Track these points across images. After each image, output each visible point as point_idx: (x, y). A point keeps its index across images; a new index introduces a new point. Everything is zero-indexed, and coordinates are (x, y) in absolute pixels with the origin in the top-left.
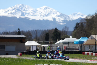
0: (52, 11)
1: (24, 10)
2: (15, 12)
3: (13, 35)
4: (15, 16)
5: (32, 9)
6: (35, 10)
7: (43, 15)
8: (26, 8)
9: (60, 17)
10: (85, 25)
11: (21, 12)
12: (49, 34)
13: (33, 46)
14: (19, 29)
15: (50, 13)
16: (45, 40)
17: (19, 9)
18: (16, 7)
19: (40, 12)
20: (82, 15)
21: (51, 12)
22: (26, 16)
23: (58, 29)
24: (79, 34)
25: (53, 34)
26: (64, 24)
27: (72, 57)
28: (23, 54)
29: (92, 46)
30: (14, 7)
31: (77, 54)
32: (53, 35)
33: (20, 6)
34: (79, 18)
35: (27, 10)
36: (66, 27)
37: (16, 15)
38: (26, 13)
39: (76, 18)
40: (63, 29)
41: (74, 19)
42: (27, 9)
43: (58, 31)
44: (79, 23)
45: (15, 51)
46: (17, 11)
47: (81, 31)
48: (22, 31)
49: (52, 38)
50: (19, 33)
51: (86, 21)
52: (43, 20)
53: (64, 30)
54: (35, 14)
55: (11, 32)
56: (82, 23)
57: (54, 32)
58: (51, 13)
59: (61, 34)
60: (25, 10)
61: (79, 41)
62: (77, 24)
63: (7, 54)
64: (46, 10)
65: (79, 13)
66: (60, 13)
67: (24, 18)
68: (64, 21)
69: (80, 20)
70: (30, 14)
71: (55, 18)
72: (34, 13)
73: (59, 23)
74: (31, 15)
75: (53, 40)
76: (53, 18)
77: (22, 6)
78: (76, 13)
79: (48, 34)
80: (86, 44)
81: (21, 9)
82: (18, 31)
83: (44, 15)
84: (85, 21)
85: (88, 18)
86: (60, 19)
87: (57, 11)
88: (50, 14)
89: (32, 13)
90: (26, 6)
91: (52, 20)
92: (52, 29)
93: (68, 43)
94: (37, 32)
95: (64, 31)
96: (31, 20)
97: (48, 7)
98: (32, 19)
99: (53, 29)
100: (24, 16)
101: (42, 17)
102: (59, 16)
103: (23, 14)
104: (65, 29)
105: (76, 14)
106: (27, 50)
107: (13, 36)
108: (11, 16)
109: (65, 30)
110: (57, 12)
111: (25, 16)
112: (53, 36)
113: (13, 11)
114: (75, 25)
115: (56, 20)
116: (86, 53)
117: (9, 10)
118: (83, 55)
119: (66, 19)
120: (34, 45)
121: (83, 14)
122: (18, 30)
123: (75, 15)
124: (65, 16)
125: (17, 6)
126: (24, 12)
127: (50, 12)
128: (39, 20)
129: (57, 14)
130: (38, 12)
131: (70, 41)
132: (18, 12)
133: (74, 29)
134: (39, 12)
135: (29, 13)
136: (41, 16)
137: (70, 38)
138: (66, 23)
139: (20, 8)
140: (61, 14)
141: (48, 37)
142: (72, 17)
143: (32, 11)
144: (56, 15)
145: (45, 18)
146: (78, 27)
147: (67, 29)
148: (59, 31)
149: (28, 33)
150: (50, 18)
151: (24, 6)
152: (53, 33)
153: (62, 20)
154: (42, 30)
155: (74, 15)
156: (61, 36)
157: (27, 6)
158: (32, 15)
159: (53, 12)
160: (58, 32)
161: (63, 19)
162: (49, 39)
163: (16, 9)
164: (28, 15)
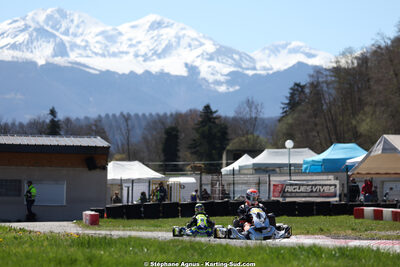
0: (184, 35)
1: (66, 33)
2: (31, 41)
4: (28, 56)
5: (100, 29)
6: (111, 33)
7: (146, 54)
8: (76, 22)
9: (218, 61)
10: (330, 93)
11: (52, 40)
12: (178, 131)
14: (53, 112)
15: (174, 44)
16: (163, 158)
17: (48, 29)
18: (33, 19)
19: (134, 42)
20: (307, 50)
21: (179, 38)
22: (74, 56)
23: (216, 112)
25: (197, 130)
26: (231, 90)
29: (383, 182)
30: (24, 19)
32: (196, 136)
33: (49, 18)
34: (294, 66)
35: (80, 30)
36: (250, 103)
37: (32, 52)
38: (74, 46)
39: (282, 62)
40: (236, 112)
41: (275, 70)
42: (78, 26)
43: (216, 118)
44: (303, 87)
45: (65, 203)
46: (37, 36)
49: (190, 148)
50: (54, 128)
51: (333, 79)
52: (147, 73)
53: (241, 116)
54: (113, 49)
55: (21, 125)
56: (315, 86)
57: (202, 122)
58: (178, 43)
59: (229, 131)
60: (71, 31)
61: (324, 160)
62: (298, 89)
64: (156, 32)
65: (294, 44)
66: (214, 45)
68: (234, 78)
70: (92, 48)
71: (196, 64)
72: (109, 44)
73: (212, 86)
74: (96, 54)
75: (195, 156)
76: (186, 65)
77: (57, 16)
78: (282, 42)
79: (174, 133)
80: (359, 174)
81: (52, 27)
83: (150, 54)
84: (329, 79)
86: (217, 69)
87: (204, 37)
88: (176, 49)
89: (98, 46)
90: (76, 18)
91: (184, 72)
92: (191, 111)
94: (129, 123)
95: (245, 121)
96: (97, 72)
97: (166, 20)
98: (101, 71)
100: (66, 58)
101: (141, 59)
102: (211, 58)
103: (61, 49)
104: (248, 109)
105: (284, 47)
108: (13, 57)
109: (248, 116)
110: (203, 40)
111: (68, 56)
112: (194, 140)
113: (22, 38)
114: (289, 95)
115: (199, 73)
116: (368, 210)
117: (3, 34)
119: (240, 70)
120: (139, 179)
121: (311, 49)
122: (50, 117)
123: (279, 51)
124: (236, 57)
125: (35, 14)
126: (65, 38)
128: (127, 72)
129: (203, 48)
130: (124, 38)
131: (286, 161)
132: (40, 42)
133: (281, 111)
134: (130, 40)
135: (86, 46)
136: (136, 56)
138: (239, 84)
139: (50, 23)
140: (221, 47)
141: (177, 144)
142: (268, 61)
143: (99, 38)
144: (199, 51)
145: (155, 66)
146: (301, 100)
147: (254, 111)
148: (219, 118)
150: (174, 66)
151: (64, 15)
152: (196, 127)
153: (222, 75)
154: (140, 114)
155: (275, 50)
156: (228, 140)
157: (80, 17)
158: (101, 52)
159: (186, 41)
160: (217, 121)
161: (227, 70)
162: (178, 150)
163: (31, 29)
164: (84, 54)
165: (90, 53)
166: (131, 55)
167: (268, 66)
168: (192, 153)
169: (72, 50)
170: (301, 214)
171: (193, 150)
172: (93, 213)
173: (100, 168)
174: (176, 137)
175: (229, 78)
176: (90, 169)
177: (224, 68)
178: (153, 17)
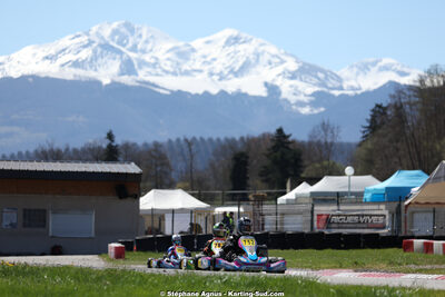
0: (263, 52)
1: (134, 49)
2: (95, 58)
3: (85, 161)
4: (91, 74)
5: (170, 45)
6: (183, 49)
7: (221, 72)
8: (144, 38)
9: (301, 80)
10: (413, 115)
11: (118, 56)
12: (247, 157)
13: (173, 211)
14: (110, 136)
15: (253, 61)
16: (231, 187)
17: (112, 43)
18: (97, 33)
19: (208, 59)
20: (399, 68)
21: (258, 55)
22: (143, 75)
23: (288, 136)
24: (386, 156)
25: (268, 156)
26: (316, 112)
27: (356, 263)
28: (132, 250)
30: (87, 34)
31: (379, 248)
32: (267, 162)
33: (115, 32)
34: (384, 85)
35: (149, 47)
36: (325, 127)
37: (96, 70)
38: (142, 63)
40: (310, 136)
41: (364, 90)
42: (147, 42)
43: (289, 143)
44: (385, 109)
45: (93, 235)
46: (102, 52)
47: (397, 141)
48: (127, 146)
49: (261, 176)
50: (111, 154)
51: (417, 99)
52: (223, 93)
53: (315, 140)
54: (186, 67)
55: (75, 150)
56: (398, 108)
57: (274, 148)
58: (257, 60)
59: (302, 157)
60: (139, 47)
61: (387, 189)
62: (379, 111)
63: (57, 251)
64: (232, 48)
65: (386, 61)
66: (297, 62)
67: (132, 86)
68: (319, 98)
69: (393, 92)
70: (162, 65)
71: (278, 83)
72: (180, 61)
73: (294, 107)
74: (167, 72)
75: (265, 185)
76: (266, 84)
77: (123, 30)
78: (371, 60)
79: (243, 159)
80: (417, 203)
81: (118, 43)
82: (104, 146)
83: (226, 72)
84: (413, 99)
85: (428, 83)
86: (300, 89)
87: (286, 54)
88: (254, 66)
89: (169, 63)
90: (144, 32)
91: (263, 92)
92: (264, 135)
93: (336, 198)
94: (193, 147)
95: (319, 144)
96: (168, 93)
97: (244, 35)
98: (172, 91)
99: (269, 135)
100: (133, 77)
101: (216, 78)
102: (293, 76)
103: (128, 68)
104: (323, 133)
105: (374, 64)
106: (147, 233)
107: (83, 170)
108: (75, 76)
109: (323, 140)
110: (283, 57)
111: (137, 75)
112: (265, 167)
113: (85, 54)
114: (369, 118)
115: (280, 93)
116: (418, 243)
117: (64, 50)
118: (405, 251)
119: (325, 90)
120: (182, 209)
121: (403, 66)
122: (108, 141)
123: (369, 70)
124: (321, 75)
125: (100, 28)
126: (133, 55)
127: (251, 57)
128: (201, 92)
129: (285, 65)
130: (197, 55)
131: (347, 190)
132: (105, 59)
133: (362, 135)
134: (205, 57)
135: (156, 63)
136: (211, 74)
137: (344, 174)
138: (325, 106)
139: (117, 37)
140: (305, 64)
141: (246, 171)
142: (356, 80)
143: (169, 55)
144: (280, 69)
145: (231, 86)
146: (383, 123)
147: (330, 134)
148: (293, 142)
149: (153, 153)
150: (253, 86)
151: (132, 31)
152: (267, 152)
153: (305, 95)
154: (214, 138)
155: (365, 68)
156: (305, 167)
157: (149, 31)
158: (172, 70)
159: (266, 57)
160: (291, 146)
161: (310, 90)
162: (247, 178)
163: (95, 45)
164: (153, 72)
165: (159, 71)
166: (206, 73)
167: (356, 85)
168: (263, 181)
169: (140, 68)
170: (347, 247)
171: (264, 178)
172: (119, 245)
173: (131, 196)
174: (246, 163)
175: (313, 98)
176: (121, 198)
177: (309, 88)
178: (229, 32)
